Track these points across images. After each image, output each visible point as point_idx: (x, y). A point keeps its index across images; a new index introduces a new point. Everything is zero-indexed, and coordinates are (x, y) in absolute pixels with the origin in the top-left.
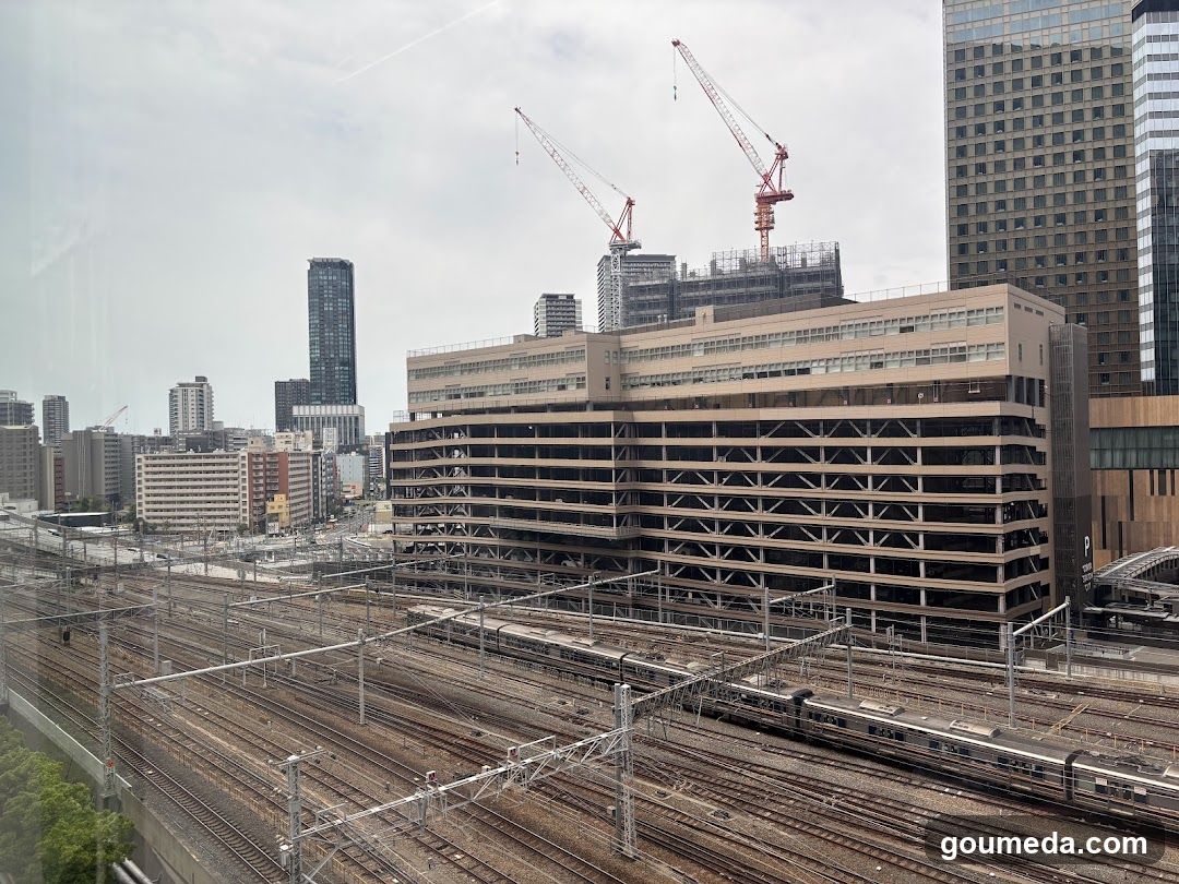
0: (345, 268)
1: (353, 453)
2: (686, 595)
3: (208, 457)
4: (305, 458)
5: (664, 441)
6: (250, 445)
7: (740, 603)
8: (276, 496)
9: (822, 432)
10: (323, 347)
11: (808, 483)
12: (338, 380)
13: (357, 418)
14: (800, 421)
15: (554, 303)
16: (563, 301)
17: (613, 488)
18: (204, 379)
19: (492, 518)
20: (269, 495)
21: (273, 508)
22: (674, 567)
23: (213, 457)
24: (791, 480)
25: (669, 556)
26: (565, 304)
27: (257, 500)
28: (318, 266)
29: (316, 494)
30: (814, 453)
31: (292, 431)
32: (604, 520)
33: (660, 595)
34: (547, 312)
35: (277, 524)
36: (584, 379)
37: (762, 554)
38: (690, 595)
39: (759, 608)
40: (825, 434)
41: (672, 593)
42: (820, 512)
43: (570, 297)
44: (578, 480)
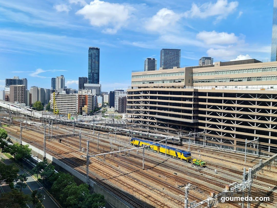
0: (98, 49)
1: (100, 96)
2: (212, 138)
3: (68, 95)
4: (91, 97)
5: (207, 97)
6: (78, 93)
7: (228, 142)
8: (85, 106)
9: (257, 97)
10: (92, 69)
11: (251, 111)
12: (95, 78)
13: (99, 87)
14: (249, 94)
15: (150, 61)
16: (152, 60)
17: (193, 109)
18: (63, 76)
19: (155, 115)
20: (83, 105)
21: (84, 109)
22: (208, 131)
23: (70, 95)
24: (246, 110)
25: (206, 128)
26: (153, 61)
27: (80, 107)
28: (91, 49)
29: (93, 106)
30: (254, 103)
31: (86, 90)
32: (189, 118)
33: (204, 138)
34: (148, 63)
35: (85, 112)
36: (184, 79)
37: (235, 129)
38: (213, 139)
39: (233, 143)
40: (258, 97)
41: (207, 137)
42: (254, 119)
43: (154, 59)
44: (181, 106)
